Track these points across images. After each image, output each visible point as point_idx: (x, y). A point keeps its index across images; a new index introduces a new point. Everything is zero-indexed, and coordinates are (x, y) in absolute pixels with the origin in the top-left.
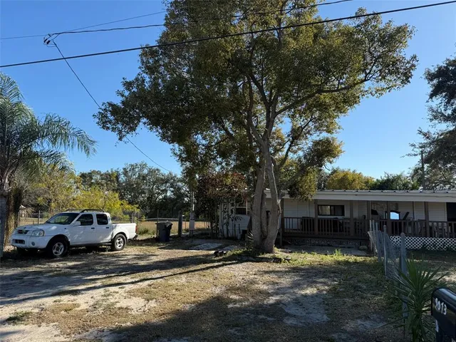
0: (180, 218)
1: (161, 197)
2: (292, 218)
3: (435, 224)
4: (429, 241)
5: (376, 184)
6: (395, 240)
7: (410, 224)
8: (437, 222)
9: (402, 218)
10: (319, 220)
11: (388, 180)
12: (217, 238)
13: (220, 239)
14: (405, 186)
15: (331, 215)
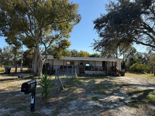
0: (16, 66)
1: (19, 59)
2: (56, 66)
3: (98, 67)
4: (95, 72)
5: (91, 56)
6: (86, 72)
7: (92, 67)
8: (99, 67)
9: (90, 65)
10: (64, 66)
11: (94, 55)
12: (31, 73)
13: (32, 73)
14: (99, 57)
15: (70, 65)
